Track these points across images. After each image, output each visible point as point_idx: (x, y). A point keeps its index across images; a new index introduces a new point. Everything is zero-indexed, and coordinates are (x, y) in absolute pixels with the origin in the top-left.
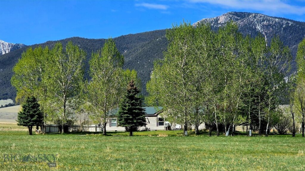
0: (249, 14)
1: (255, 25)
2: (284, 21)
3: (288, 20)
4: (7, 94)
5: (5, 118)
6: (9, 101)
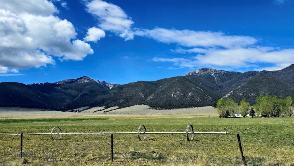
0: (208, 69)
1: (211, 74)
2: (223, 72)
3: (224, 71)
4: (115, 104)
5: (117, 114)
6: (117, 107)
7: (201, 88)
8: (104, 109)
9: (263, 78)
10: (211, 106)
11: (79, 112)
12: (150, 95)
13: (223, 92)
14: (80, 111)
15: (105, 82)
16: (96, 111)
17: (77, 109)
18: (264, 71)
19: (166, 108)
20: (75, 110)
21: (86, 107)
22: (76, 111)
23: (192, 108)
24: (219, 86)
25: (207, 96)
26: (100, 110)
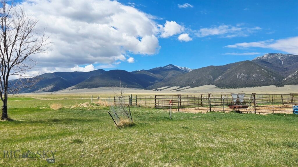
1: (278, 57)
2: (289, 55)
3: (291, 55)
5: (186, 92)
6: (190, 87)
7: (266, 70)
8: (179, 89)
10: (274, 85)
11: (160, 90)
12: (218, 77)
13: (289, 73)
14: (162, 90)
15: (186, 68)
16: (172, 90)
17: (159, 89)
19: (231, 88)
20: (158, 89)
21: (166, 87)
22: (159, 90)
23: (254, 87)
24: (285, 67)
25: (270, 77)
26: (176, 89)
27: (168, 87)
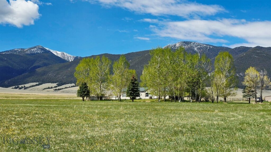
0: (191, 42)
1: (194, 48)
2: (208, 46)
3: (210, 45)
4: (72, 81)
5: (71, 93)
6: (73, 84)
8: (56, 87)
9: (255, 55)
11: (25, 89)
14: (27, 88)
16: (46, 89)
17: (23, 86)
18: (258, 46)
20: (20, 86)
21: (35, 84)
22: (22, 88)
26: (52, 88)
27: (38, 83)
